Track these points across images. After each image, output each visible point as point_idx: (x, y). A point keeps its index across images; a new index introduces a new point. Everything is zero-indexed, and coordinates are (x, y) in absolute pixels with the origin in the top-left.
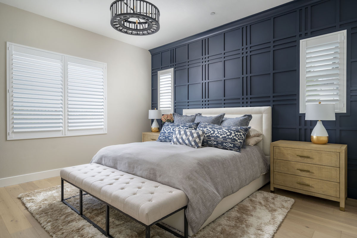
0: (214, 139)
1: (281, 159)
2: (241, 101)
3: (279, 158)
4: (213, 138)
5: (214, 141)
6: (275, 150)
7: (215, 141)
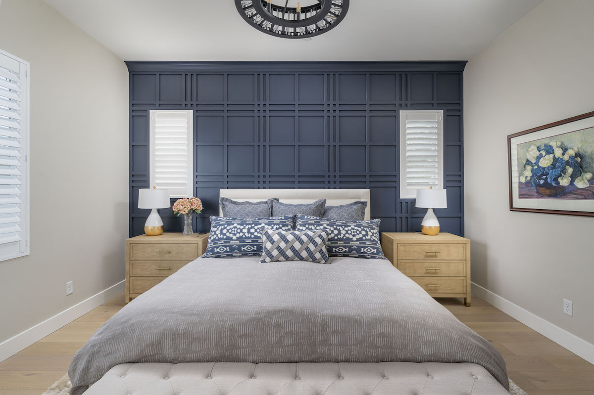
0: (344, 243)
1: (406, 258)
2: (326, 179)
3: (404, 259)
4: (341, 243)
5: (343, 246)
6: (399, 248)
7: (345, 247)
